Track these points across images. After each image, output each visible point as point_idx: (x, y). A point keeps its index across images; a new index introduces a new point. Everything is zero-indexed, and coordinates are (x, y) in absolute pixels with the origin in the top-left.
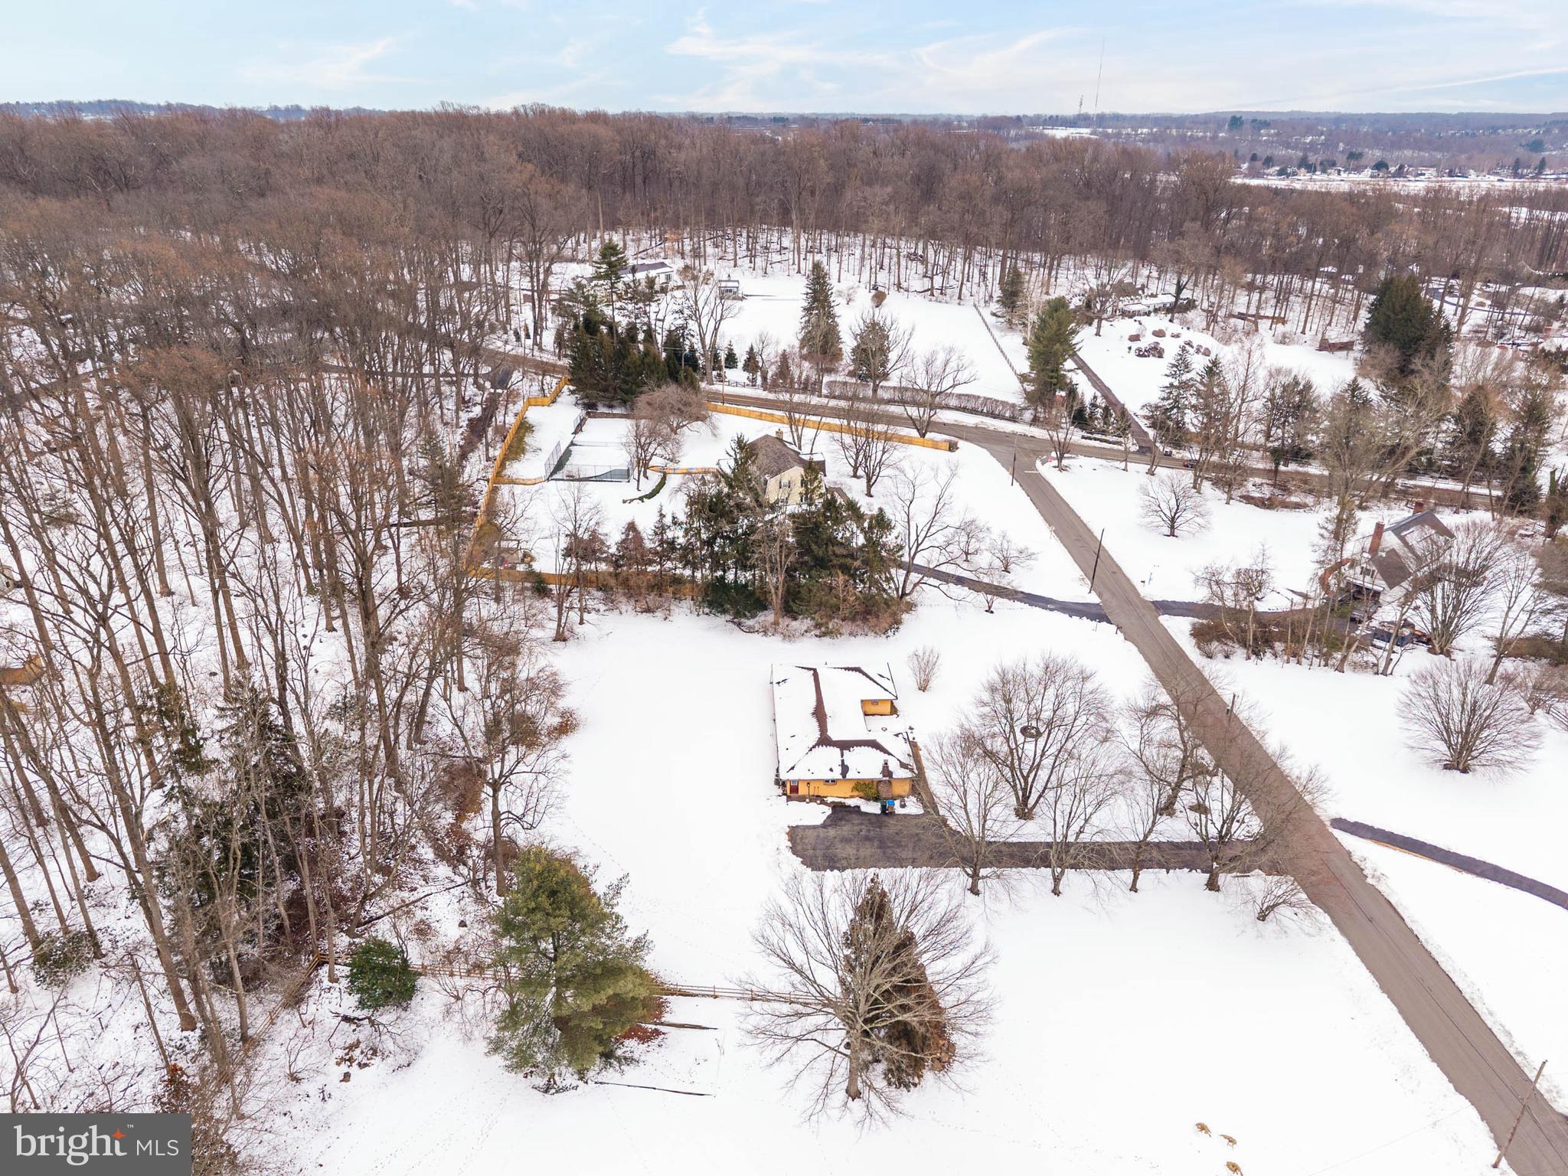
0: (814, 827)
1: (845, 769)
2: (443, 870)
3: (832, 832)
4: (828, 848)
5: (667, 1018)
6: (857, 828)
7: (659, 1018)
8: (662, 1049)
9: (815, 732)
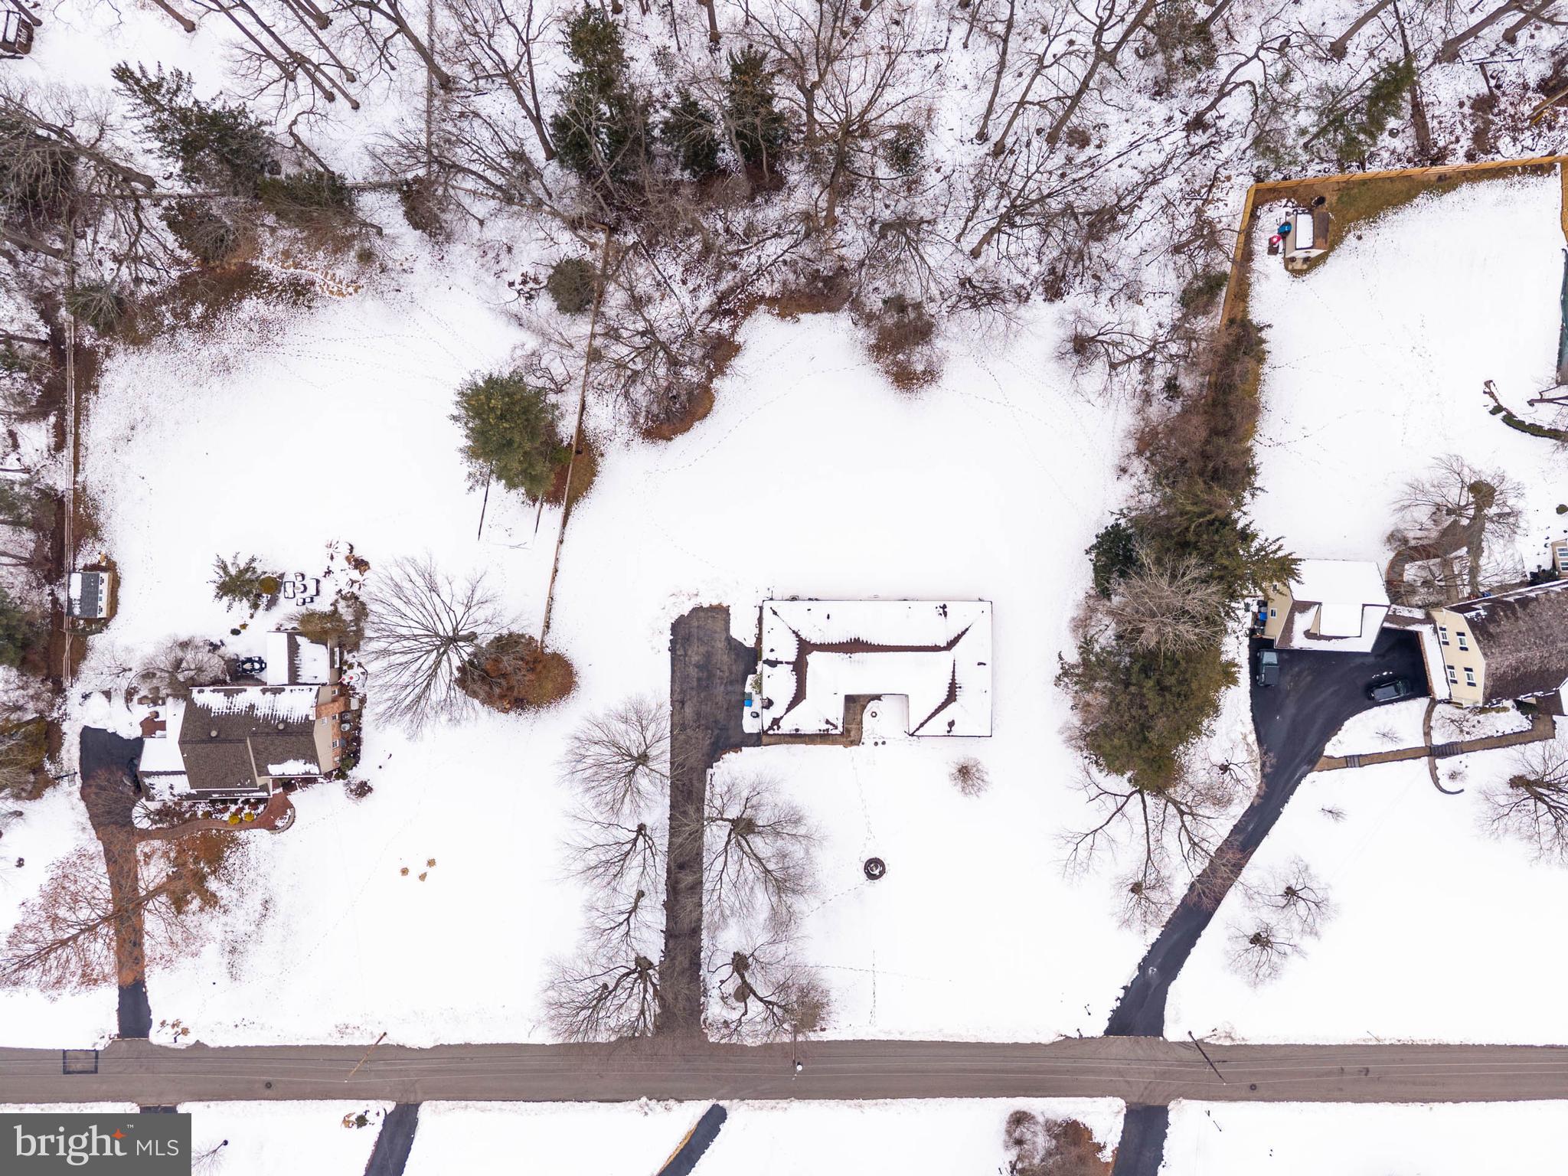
0: (727, 629)
1: (773, 664)
2: (706, 300)
3: (720, 645)
4: (699, 639)
5: (546, 506)
6: (725, 668)
7: (546, 501)
8: (519, 504)
9: (815, 639)
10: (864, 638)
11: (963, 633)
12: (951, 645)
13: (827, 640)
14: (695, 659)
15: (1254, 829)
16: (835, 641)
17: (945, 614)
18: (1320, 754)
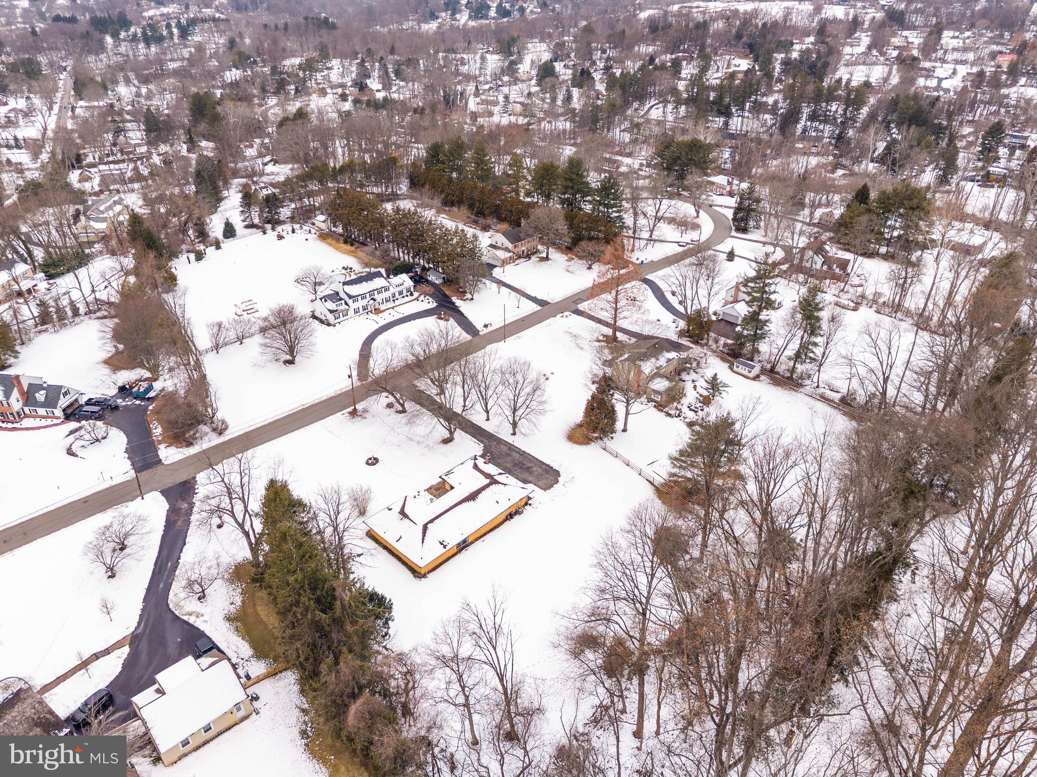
9: (493, 487)
10: (471, 503)
11: (423, 539)
12: (425, 528)
13: (487, 490)
14: (535, 469)
15: (159, 586)
16: (483, 492)
17: (441, 544)
18: (130, 645)
